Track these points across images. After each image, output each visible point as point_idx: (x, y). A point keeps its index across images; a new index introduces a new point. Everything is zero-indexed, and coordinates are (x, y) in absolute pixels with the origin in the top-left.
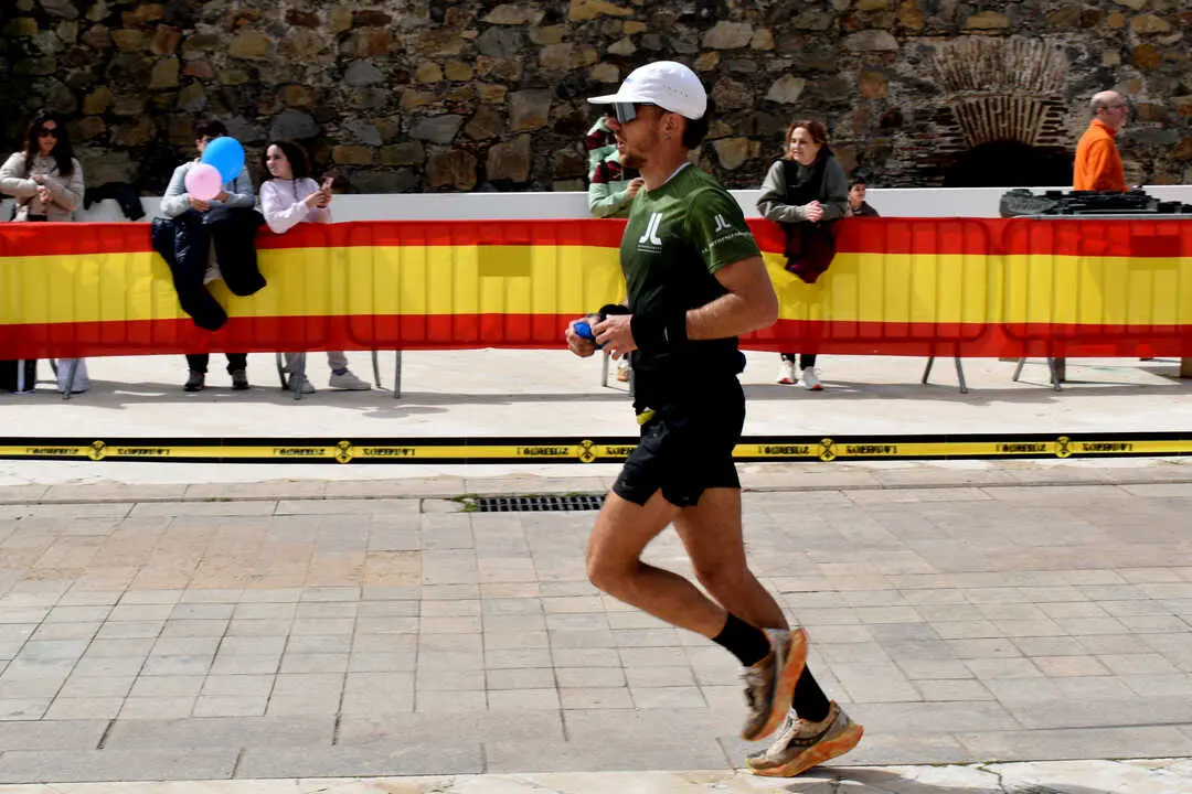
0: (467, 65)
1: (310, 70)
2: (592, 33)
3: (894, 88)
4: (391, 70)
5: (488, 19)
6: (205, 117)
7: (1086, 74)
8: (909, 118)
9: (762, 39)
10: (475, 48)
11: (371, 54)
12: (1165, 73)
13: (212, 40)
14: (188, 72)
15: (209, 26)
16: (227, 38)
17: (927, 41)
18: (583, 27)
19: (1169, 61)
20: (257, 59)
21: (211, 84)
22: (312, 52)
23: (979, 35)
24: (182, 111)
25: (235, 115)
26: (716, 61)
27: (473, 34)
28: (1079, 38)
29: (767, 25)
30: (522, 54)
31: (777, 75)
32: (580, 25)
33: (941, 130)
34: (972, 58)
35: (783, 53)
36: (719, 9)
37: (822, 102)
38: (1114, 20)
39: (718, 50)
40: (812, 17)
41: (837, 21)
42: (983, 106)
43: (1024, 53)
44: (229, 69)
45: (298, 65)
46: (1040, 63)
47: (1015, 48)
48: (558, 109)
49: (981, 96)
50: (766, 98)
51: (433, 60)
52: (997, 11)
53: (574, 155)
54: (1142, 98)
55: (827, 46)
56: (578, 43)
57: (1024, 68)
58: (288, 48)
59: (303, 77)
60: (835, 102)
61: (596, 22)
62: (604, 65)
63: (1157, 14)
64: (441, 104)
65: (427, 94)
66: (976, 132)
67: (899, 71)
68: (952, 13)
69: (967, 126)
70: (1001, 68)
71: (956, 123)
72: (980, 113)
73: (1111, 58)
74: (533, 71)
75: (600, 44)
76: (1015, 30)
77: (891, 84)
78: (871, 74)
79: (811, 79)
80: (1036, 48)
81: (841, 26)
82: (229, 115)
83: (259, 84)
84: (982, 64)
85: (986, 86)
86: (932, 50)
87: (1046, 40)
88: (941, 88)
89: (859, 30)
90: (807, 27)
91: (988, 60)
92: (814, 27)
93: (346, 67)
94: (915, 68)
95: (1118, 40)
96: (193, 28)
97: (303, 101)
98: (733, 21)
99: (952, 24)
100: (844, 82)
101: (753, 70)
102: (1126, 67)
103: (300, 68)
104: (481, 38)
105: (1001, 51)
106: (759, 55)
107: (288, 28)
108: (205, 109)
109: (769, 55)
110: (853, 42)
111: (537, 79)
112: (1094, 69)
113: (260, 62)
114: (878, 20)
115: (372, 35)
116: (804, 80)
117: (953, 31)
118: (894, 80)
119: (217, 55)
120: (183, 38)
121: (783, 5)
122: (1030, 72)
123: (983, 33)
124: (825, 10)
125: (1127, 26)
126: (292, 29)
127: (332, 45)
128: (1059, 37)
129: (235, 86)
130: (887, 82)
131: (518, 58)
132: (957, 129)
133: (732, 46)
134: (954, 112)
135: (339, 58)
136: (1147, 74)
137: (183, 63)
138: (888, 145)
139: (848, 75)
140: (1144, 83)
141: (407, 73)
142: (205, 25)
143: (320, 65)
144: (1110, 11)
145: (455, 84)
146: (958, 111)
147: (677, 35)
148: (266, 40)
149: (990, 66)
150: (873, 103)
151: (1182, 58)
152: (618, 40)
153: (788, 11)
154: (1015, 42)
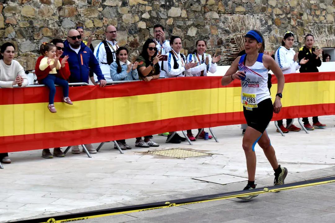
0: (100, 21)
1: (50, 22)
2: (137, 10)
3: (220, 31)
4: (77, 22)
5: (105, 3)
6: (15, 40)
7: (265, 27)
8: (224, 42)
9: (184, 14)
10: (102, 14)
11: (69, 16)
12: (283, 27)
13: (14, 9)
14: (7, 21)
15: (12, 3)
16: (19, 8)
17: (226, 16)
18: (134, 8)
19: (283, 23)
20: (32, 17)
21: (16, 27)
22: (50, 14)
23: (239, 14)
24: (7, 38)
25: (26, 40)
26: (173, 21)
27: (101, 9)
28: (262, 15)
29: (185, 9)
30: (117, 17)
31: (189, 26)
32: (133, 7)
33: (233, 46)
34: (237, 21)
35: (190, 19)
36: (172, 3)
37: (202, 36)
38: (269, 10)
39: (173, 17)
40: (196, 6)
41: (203, 8)
42: (242, 38)
43: (250, 20)
44: (23, 21)
45: (46, 20)
46: (254, 24)
47: (247, 18)
48: (130, 38)
49: (241, 34)
50: (187, 35)
51: (90, 19)
52: (242, 6)
53: (136, 55)
54: (278, 35)
55: (201, 17)
56: (133, 14)
57: (250, 25)
58: (41, 13)
59: (48, 25)
60: (205, 36)
61: (137, 6)
62: (141, 22)
63: (279, 8)
64: (94, 36)
65: (89, 32)
66: (241, 46)
67: (220, 26)
68: (231, 6)
69: (239, 44)
70: (245, 25)
71: (236, 43)
72: (241, 40)
73: (270, 22)
74: (121, 24)
75: (139, 14)
76: (247, 12)
77: (219, 30)
78: (214, 27)
79: (198, 28)
80: (252, 18)
81: (204, 10)
82: (24, 40)
83: (33, 27)
84: (240, 24)
85: (242, 31)
86: (228, 18)
87: (255, 16)
88: (231, 31)
89: (209, 11)
90: (195, 10)
91: (241, 22)
92: (197, 10)
93: (62, 21)
94: (224, 25)
95: (270, 17)
96: (7, 3)
97: (49, 34)
98: (175, 7)
99: (231, 10)
100: (207, 29)
101: (183, 25)
102: (274, 25)
103: (46, 21)
104: (104, 11)
105: (244, 19)
106: (183, 19)
107: (41, 5)
108: (15, 37)
109: (186, 19)
110: (208, 15)
111: (122, 26)
112: (267, 26)
113: (33, 18)
114: (213, 8)
115: (69, 9)
116: (196, 28)
117: (232, 13)
118: (219, 29)
119: (17, 15)
120: (4, 7)
121: (188, 2)
122: (252, 26)
123: (240, 13)
124: (199, 4)
125: (273, 12)
126: (42, 5)
127: (56, 12)
128: (258, 15)
129: (25, 28)
130: (218, 29)
131: (116, 19)
132: (236, 45)
133: (176, 16)
134: (235, 40)
135: (59, 17)
136: (279, 27)
137: (5, 18)
138: (220, 51)
139: (207, 27)
140: (278, 30)
141: (82, 24)
142: (11, 2)
143: (53, 20)
144: (268, 7)
145: (98, 28)
146: (236, 39)
147: (160, 12)
148: (34, 10)
149: (242, 24)
150: (215, 36)
151: (286, 22)
152: (144, 13)
153: (189, 4)
154: (247, 16)
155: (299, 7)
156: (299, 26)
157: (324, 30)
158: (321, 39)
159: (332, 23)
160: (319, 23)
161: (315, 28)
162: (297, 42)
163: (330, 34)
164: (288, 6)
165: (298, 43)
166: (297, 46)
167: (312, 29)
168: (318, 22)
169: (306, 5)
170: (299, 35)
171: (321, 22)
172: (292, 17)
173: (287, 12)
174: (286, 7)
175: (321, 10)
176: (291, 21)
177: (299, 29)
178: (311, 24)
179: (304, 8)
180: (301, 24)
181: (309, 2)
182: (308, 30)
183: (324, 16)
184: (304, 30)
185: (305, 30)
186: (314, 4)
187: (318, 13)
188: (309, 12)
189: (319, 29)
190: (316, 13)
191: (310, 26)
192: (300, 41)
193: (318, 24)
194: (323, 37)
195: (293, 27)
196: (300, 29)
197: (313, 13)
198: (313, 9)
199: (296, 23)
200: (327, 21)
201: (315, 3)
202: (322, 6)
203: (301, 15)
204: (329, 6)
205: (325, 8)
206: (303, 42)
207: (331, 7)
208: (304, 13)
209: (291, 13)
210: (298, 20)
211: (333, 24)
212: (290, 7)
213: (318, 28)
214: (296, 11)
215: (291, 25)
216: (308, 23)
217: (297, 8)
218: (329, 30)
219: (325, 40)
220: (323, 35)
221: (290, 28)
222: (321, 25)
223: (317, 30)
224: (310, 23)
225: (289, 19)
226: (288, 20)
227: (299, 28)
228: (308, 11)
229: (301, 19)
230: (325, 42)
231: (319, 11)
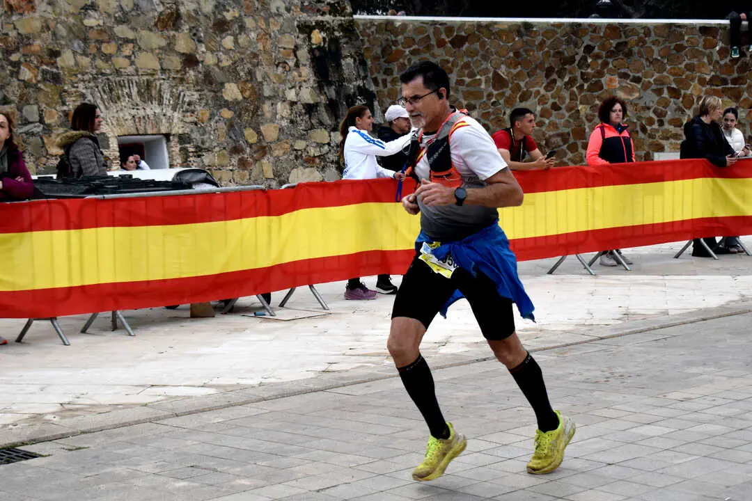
151: (3, 74)
155: (47, 35)
156: (48, 83)
157: (126, 91)
158: (116, 115)
159: (152, 75)
160: (111, 74)
161: (97, 87)
162: (38, 124)
163: (145, 102)
164: (13, 34)
165: (42, 126)
166: (39, 132)
167: (89, 90)
168: (108, 71)
169: (70, 29)
170: (46, 104)
171: (118, 72)
172: (26, 61)
173: (10, 49)
174: (7, 34)
175: (120, 42)
176: (21, 71)
177: (46, 90)
178: (86, 77)
179: (63, 37)
180: (53, 78)
181: (83, 24)
182: (76, 92)
183: (129, 57)
184: (64, 94)
185: (65, 91)
186: (96, 28)
187: (108, 48)
188: (80, 47)
189: (111, 90)
190: (103, 49)
191: (82, 83)
192: (47, 121)
193: (110, 77)
194: (121, 110)
195: (26, 84)
196: (49, 90)
197: (95, 51)
198: (93, 41)
199: (36, 76)
200: (137, 70)
201: (99, 25)
202: (122, 31)
203: (55, 54)
204: (144, 33)
205: (131, 37)
206: (59, 123)
207: (152, 34)
208: (66, 50)
209: (21, 50)
210: (44, 67)
211: (157, 77)
212: (19, 34)
213: (109, 85)
214: (39, 45)
215: (19, 80)
216: (76, 75)
217: (40, 37)
218: (143, 91)
219: (130, 118)
220: (123, 104)
221: (17, 88)
222: (117, 79)
223: (104, 92)
224: (83, 75)
225: (16, 65)
226: (10, 67)
227: (46, 88)
228: (77, 44)
229: (54, 64)
230: (130, 123)
231: (113, 44)
